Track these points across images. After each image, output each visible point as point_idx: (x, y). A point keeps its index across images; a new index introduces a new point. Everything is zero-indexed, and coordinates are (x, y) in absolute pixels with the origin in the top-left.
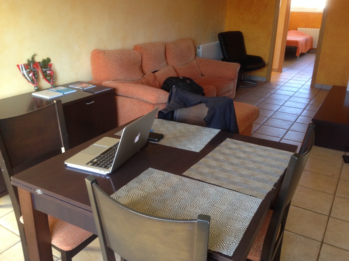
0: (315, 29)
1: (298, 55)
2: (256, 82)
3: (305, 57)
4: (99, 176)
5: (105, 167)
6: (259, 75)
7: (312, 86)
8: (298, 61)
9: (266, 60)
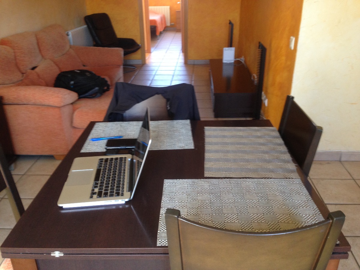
0: (166, 7)
1: (158, 34)
2: (134, 66)
3: (163, 35)
4: (114, 207)
5: (118, 194)
6: (135, 58)
7: (186, 63)
8: (159, 41)
9: (138, 42)
